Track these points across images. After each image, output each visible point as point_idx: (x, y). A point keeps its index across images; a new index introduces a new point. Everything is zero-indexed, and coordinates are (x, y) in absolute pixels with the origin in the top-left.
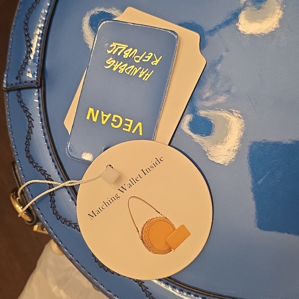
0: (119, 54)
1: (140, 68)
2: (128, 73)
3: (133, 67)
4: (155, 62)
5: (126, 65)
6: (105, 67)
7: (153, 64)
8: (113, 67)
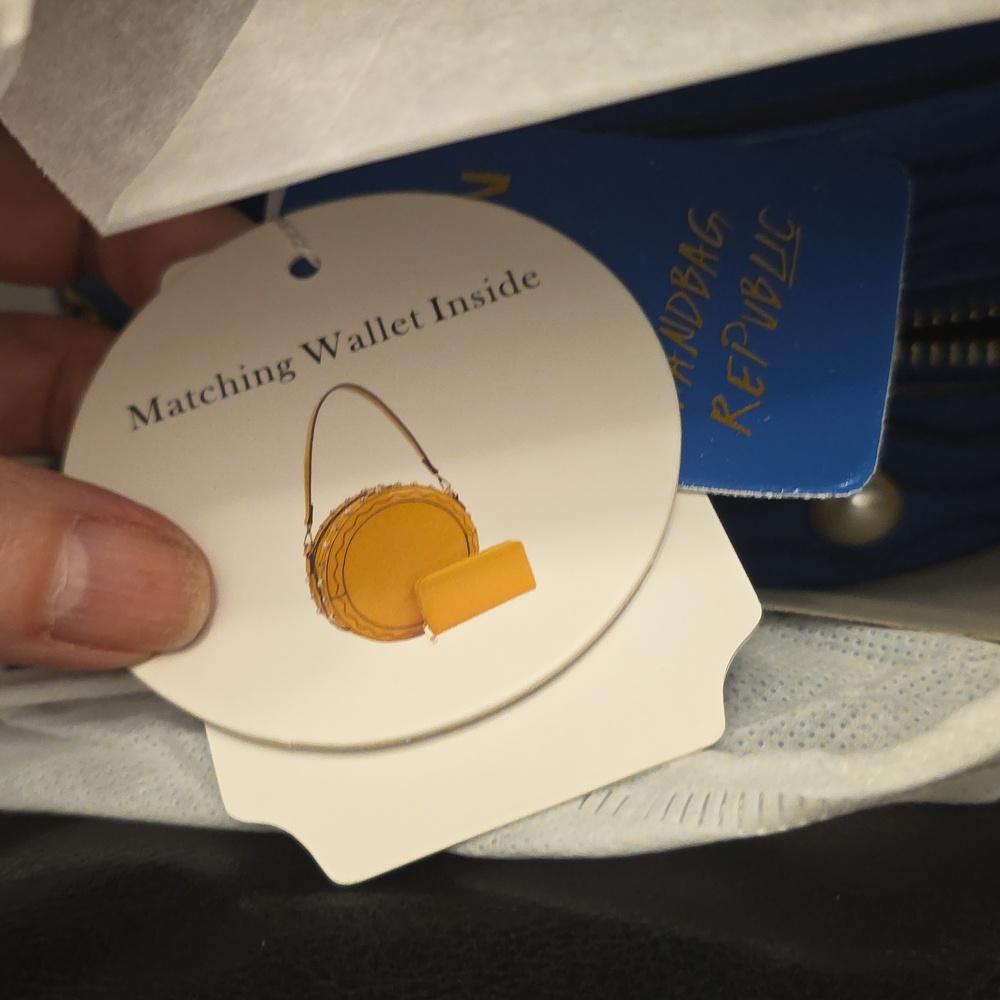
0: (755, 258)
1: (694, 352)
2: (668, 307)
3: (699, 323)
4: (726, 410)
5: (705, 293)
6: (691, 212)
7: (714, 403)
8: (695, 241)
